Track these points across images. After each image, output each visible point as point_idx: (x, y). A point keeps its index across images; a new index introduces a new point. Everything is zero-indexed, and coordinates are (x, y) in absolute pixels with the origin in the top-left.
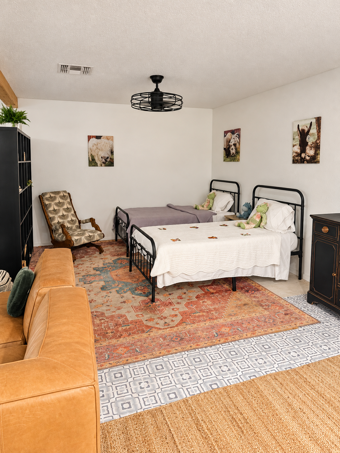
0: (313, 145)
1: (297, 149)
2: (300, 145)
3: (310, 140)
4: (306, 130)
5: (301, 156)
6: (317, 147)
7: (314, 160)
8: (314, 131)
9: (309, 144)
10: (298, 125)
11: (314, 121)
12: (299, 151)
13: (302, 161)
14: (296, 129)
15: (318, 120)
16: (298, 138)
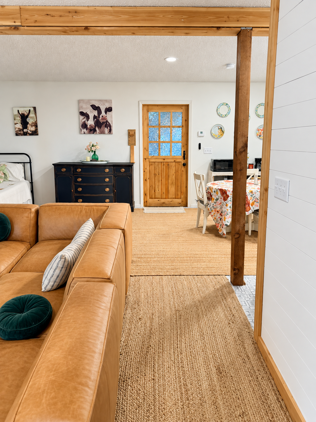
0: (33, 124)
1: (19, 126)
2: (21, 124)
3: (30, 121)
4: (26, 114)
5: (23, 131)
6: (36, 125)
7: (35, 133)
8: (32, 115)
9: (30, 123)
10: (18, 111)
11: (32, 109)
12: (21, 128)
13: (25, 134)
14: (16, 113)
15: (35, 108)
16: (19, 119)
